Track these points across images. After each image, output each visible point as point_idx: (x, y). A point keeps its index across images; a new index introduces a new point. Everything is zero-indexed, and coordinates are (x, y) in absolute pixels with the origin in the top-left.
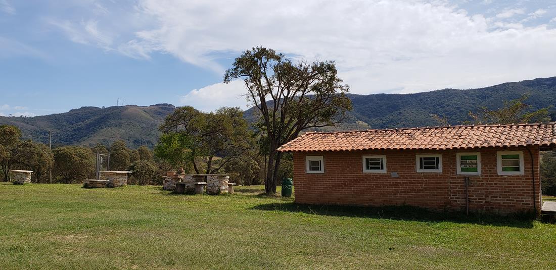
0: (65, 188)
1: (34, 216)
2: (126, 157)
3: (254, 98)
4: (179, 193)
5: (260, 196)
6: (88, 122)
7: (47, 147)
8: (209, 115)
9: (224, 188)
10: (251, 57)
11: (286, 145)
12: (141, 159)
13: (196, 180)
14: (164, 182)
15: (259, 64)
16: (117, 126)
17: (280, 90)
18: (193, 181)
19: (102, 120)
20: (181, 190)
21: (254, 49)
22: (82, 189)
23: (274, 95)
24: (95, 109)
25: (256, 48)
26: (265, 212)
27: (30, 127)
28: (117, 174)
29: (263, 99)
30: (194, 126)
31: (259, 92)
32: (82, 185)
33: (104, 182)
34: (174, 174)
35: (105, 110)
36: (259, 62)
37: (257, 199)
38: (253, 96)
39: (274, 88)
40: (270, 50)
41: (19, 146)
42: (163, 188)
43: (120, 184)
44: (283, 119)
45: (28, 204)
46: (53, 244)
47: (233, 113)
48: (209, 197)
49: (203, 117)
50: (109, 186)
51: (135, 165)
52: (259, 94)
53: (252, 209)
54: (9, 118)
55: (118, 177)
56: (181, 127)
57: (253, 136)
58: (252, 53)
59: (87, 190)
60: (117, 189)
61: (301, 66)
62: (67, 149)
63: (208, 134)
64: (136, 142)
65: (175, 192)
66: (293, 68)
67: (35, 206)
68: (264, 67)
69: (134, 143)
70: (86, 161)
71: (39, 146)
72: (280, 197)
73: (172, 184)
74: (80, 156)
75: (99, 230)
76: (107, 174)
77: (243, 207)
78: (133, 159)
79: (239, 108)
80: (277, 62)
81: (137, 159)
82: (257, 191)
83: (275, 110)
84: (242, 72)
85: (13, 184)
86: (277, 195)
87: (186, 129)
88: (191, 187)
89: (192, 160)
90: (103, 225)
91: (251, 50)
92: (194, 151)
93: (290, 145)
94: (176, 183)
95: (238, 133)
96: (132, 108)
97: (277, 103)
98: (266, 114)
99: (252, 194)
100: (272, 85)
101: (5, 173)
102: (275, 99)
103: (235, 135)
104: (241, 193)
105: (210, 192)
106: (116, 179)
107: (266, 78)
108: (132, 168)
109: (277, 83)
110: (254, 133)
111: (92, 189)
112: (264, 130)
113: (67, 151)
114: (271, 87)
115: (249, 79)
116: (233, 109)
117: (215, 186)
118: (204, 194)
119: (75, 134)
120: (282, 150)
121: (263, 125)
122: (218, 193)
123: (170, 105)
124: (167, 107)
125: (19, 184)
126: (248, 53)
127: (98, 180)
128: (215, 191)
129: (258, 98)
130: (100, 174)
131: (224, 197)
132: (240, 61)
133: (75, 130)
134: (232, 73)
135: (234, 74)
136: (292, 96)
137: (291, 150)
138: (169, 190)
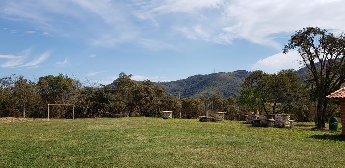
0: (190, 121)
1: (177, 137)
2: (220, 103)
3: (305, 62)
4: (257, 126)
5: (313, 129)
6: (198, 83)
7: (178, 98)
8: (273, 75)
9: (286, 123)
10: (303, 34)
11: (333, 93)
12: (230, 104)
13: (267, 118)
14: (246, 119)
15: (308, 38)
16: (213, 85)
17: (325, 56)
18: (265, 118)
19: (206, 82)
20: (257, 124)
21: (304, 28)
22: (199, 122)
23: (320, 59)
24: (201, 76)
25: (305, 28)
26: (320, 140)
27: (168, 87)
28: (218, 113)
29: (312, 62)
30: (263, 83)
31: (309, 57)
32: (199, 120)
33: (211, 118)
34: (252, 114)
35: (207, 76)
36: (308, 37)
37: (312, 131)
38: (304, 61)
39: (320, 54)
40: (316, 28)
41: (164, 98)
42: (246, 122)
43: (220, 119)
44: (328, 75)
45: (173, 130)
46: (190, 153)
47: (290, 73)
48: (277, 129)
49: (269, 77)
50: (214, 120)
51: (226, 108)
52: (309, 59)
53: (310, 138)
54: (158, 83)
55: (218, 115)
56: (255, 84)
57: (305, 88)
58: (303, 31)
59: (202, 123)
60: (218, 122)
61: (341, 36)
62: (188, 99)
63: (273, 88)
64: (225, 94)
65: (254, 125)
66: (335, 38)
67: (176, 131)
68: (312, 40)
69: (224, 95)
70: (199, 106)
71: (174, 98)
72: (328, 130)
73: (252, 120)
74: (195, 103)
75: (213, 146)
76: (212, 113)
77: (302, 136)
78: (225, 105)
79: (293, 70)
80: (322, 36)
81: (227, 105)
82: (309, 126)
83: (322, 70)
84: (296, 45)
85: (163, 119)
86: (326, 129)
87: (258, 85)
88: (264, 122)
89: (263, 105)
90: (215, 143)
91: (302, 29)
92: (264, 99)
93: (337, 94)
94: (255, 119)
95: (294, 87)
96: (222, 74)
97: (323, 64)
98: (315, 72)
99: (306, 128)
100: (318, 52)
101: (158, 113)
102: (321, 61)
103: (291, 88)
104: (298, 127)
105: (277, 126)
106: (217, 117)
107: (314, 48)
108: (224, 110)
109: (322, 50)
110: (305, 86)
111: (204, 122)
112: (313, 83)
113: (189, 100)
114: (318, 53)
115: (301, 49)
116: (289, 70)
117: (280, 122)
118: (273, 127)
119: (191, 91)
120: (331, 97)
121: (312, 80)
122: (283, 127)
123: (245, 71)
124: (243, 72)
125: (166, 118)
126: (300, 31)
127: (208, 117)
128: (281, 125)
129: (308, 62)
130: (208, 114)
131: (287, 129)
132: (294, 38)
133: (191, 88)
134: (289, 46)
135: (291, 47)
136: (335, 58)
137: (338, 97)
138: (250, 124)
